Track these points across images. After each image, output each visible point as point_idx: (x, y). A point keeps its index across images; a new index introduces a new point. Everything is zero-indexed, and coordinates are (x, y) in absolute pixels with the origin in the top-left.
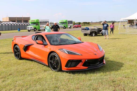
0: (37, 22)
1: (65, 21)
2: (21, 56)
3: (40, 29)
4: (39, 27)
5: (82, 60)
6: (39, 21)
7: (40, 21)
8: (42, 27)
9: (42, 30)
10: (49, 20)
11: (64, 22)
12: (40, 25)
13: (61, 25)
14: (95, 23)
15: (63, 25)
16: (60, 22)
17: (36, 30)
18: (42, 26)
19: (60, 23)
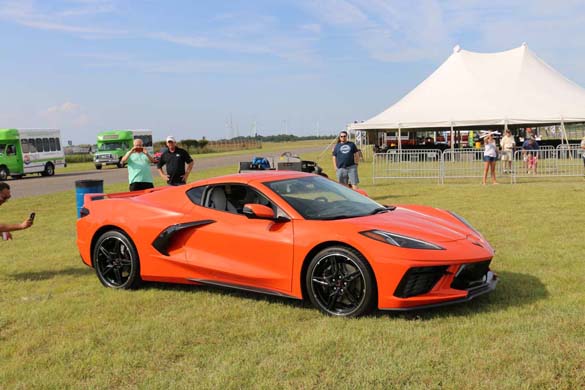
0: (9, 141)
1: (121, 136)
2: (142, 274)
3: (25, 171)
4: (20, 160)
5: (447, 266)
6: (17, 138)
7: (21, 137)
8: (35, 161)
9: (28, 175)
10: (58, 132)
11: (120, 138)
12: (24, 155)
13: (109, 153)
14: (219, 143)
15: (114, 152)
16: (101, 138)
17: (8, 174)
18: (32, 159)
19: (100, 145)
